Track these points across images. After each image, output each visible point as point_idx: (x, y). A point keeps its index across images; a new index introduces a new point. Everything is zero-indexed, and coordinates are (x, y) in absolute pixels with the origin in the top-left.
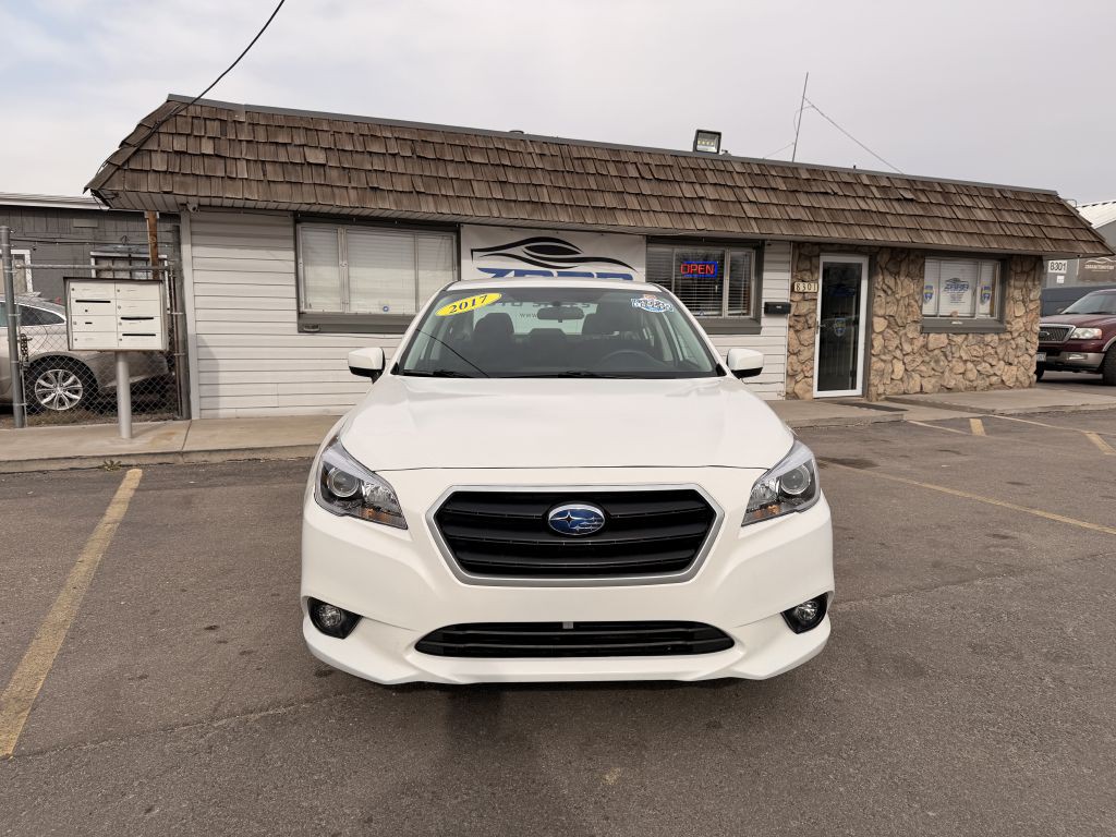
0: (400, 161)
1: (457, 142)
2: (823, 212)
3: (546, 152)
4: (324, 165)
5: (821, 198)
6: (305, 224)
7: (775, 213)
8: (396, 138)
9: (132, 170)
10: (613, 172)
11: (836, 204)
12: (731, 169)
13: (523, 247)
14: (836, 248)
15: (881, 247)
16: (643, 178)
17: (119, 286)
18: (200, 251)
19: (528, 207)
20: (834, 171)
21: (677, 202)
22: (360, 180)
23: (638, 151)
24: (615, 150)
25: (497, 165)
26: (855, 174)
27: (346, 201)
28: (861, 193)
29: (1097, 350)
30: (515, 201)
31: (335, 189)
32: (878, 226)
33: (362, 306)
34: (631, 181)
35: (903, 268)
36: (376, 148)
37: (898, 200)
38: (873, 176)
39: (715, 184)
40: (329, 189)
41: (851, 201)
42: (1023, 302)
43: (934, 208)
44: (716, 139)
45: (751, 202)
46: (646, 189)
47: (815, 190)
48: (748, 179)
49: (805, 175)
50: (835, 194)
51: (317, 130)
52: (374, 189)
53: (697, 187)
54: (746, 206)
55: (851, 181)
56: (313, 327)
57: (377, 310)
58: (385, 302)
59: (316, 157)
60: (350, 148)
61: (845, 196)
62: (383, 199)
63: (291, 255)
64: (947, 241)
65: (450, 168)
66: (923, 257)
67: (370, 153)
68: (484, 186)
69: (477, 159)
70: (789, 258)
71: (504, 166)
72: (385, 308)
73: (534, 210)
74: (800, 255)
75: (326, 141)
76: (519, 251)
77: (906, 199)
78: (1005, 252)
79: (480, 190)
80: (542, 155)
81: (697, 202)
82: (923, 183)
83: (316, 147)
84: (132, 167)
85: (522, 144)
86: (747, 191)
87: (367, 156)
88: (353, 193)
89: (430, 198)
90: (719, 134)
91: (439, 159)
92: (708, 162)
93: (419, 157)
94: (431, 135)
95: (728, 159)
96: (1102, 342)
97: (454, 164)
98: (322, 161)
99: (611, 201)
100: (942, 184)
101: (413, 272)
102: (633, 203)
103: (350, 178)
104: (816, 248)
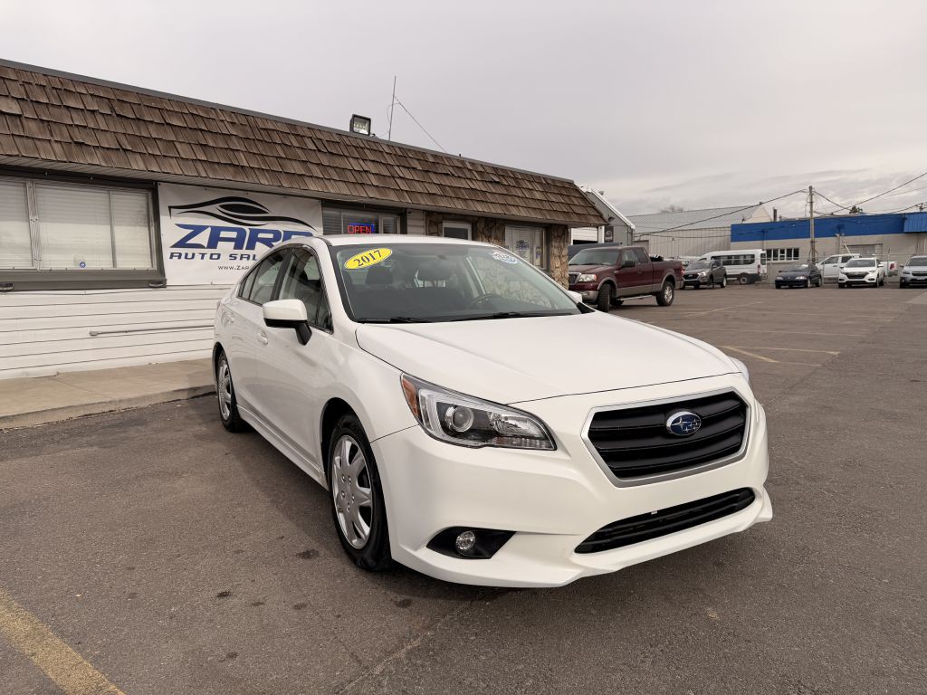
0: (99, 118)
1: (153, 105)
2: (448, 188)
3: (236, 121)
4: (20, 116)
5: (445, 178)
7: (419, 188)
8: (91, 95)
10: (296, 144)
11: (456, 183)
12: (381, 150)
13: (217, 205)
14: (453, 217)
15: (479, 217)
16: (319, 151)
19: (231, 169)
20: (449, 158)
21: (349, 174)
22: (62, 134)
23: (311, 128)
24: (293, 125)
25: (195, 129)
26: (462, 161)
27: (52, 155)
28: (469, 176)
29: (594, 288)
30: (218, 163)
31: (38, 143)
32: (483, 201)
33: (56, 261)
34: (310, 152)
35: (493, 233)
36: (72, 103)
37: (491, 182)
38: (473, 163)
39: (373, 161)
40: (30, 141)
41: (463, 181)
42: (559, 257)
43: (512, 189)
44: (367, 125)
45: (401, 177)
46: (325, 160)
47: (440, 171)
48: (395, 159)
49: (431, 160)
50: (453, 175)
52: (79, 144)
53: (361, 162)
54: (398, 181)
55: (461, 167)
56: (7, 285)
57: (71, 266)
58: (80, 258)
59: (9, 107)
60: (46, 101)
61: (459, 177)
62: (91, 154)
64: (523, 214)
65: (152, 128)
66: (504, 225)
67: (68, 107)
68: (187, 148)
69: (175, 122)
70: (423, 223)
71: (201, 130)
72: (83, 264)
73: (236, 172)
74: (431, 221)
75: (16, 91)
76: (214, 209)
77: (495, 182)
78: (547, 221)
79: (185, 151)
80: (233, 123)
81: (364, 174)
82: (502, 170)
83: (7, 96)
85: (213, 112)
86: (396, 168)
87: (64, 111)
88: (57, 147)
89: (138, 157)
90: (369, 120)
91: (139, 119)
92: (365, 142)
93: (118, 115)
94: (126, 95)
95: (377, 142)
96: (596, 284)
97: (154, 125)
98: (17, 112)
99: (298, 169)
100: (513, 172)
101: (109, 227)
102: (317, 172)
103: (50, 131)
104: (440, 216)
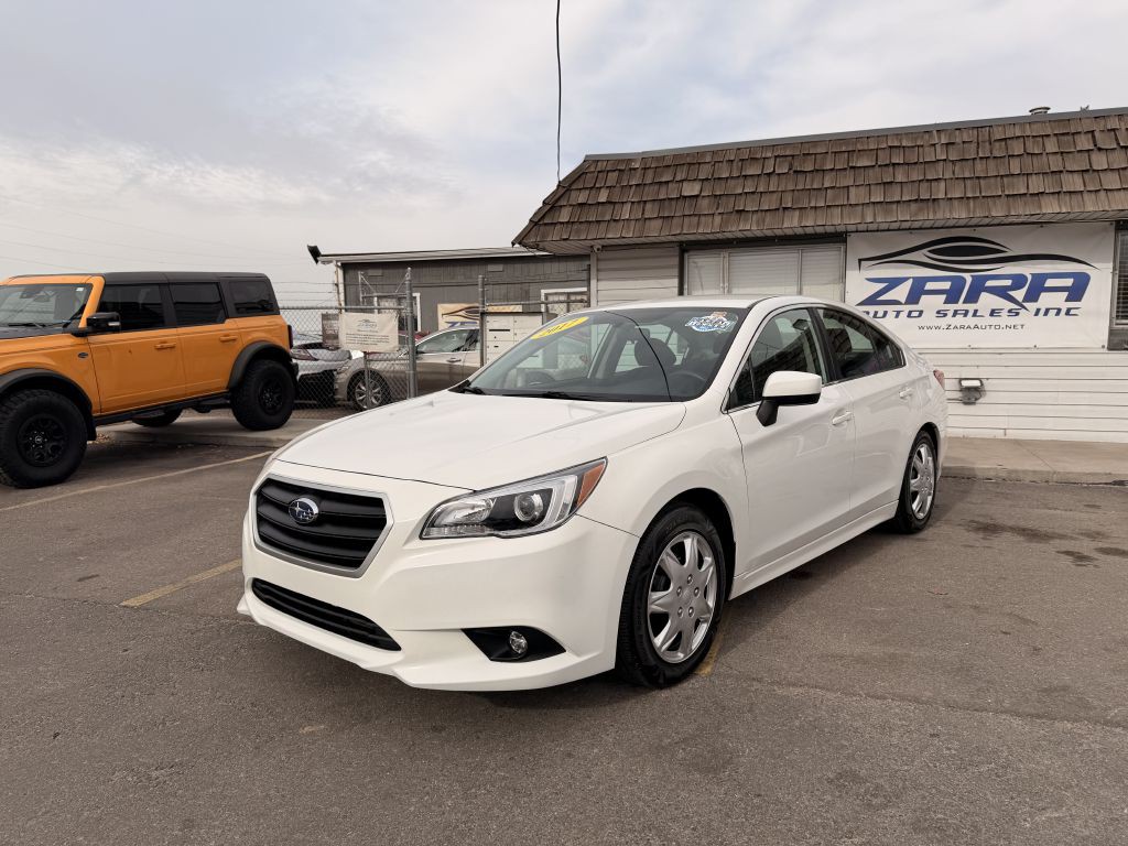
0: (774, 179)
4: (698, 196)
6: (691, 253)
8: (776, 157)
9: (546, 224)
13: (925, 251)
16: (1100, 149)
17: (517, 318)
18: (603, 285)
19: (914, 206)
22: (729, 205)
23: (1103, 115)
25: (886, 165)
30: (898, 202)
31: (702, 218)
34: (1078, 155)
36: (753, 170)
46: (1102, 162)
51: (699, 164)
52: (740, 212)
59: (691, 189)
60: (727, 175)
62: (746, 220)
63: (675, 282)
65: (828, 177)
67: (745, 176)
69: (863, 162)
71: (894, 165)
73: (920, 210)
75: (704, 172)
76: (920, 255)
79: (856, 196)
80: (949, 144)
83: (695, 180)
84: (546, 221)
87: (741, 180)
88: (717, 219)
91: (817, 170)
93: (795, 172)
94: (814, 146)
97: (833, 173)
98: (696, 192)
102: (1074, 183)
103: (718, 205)
